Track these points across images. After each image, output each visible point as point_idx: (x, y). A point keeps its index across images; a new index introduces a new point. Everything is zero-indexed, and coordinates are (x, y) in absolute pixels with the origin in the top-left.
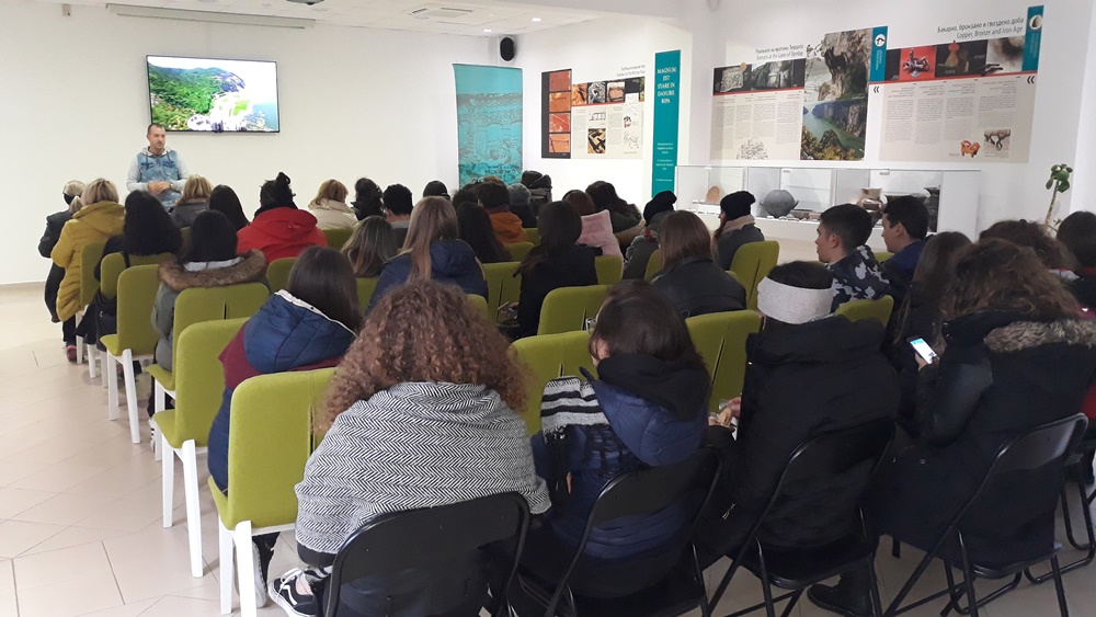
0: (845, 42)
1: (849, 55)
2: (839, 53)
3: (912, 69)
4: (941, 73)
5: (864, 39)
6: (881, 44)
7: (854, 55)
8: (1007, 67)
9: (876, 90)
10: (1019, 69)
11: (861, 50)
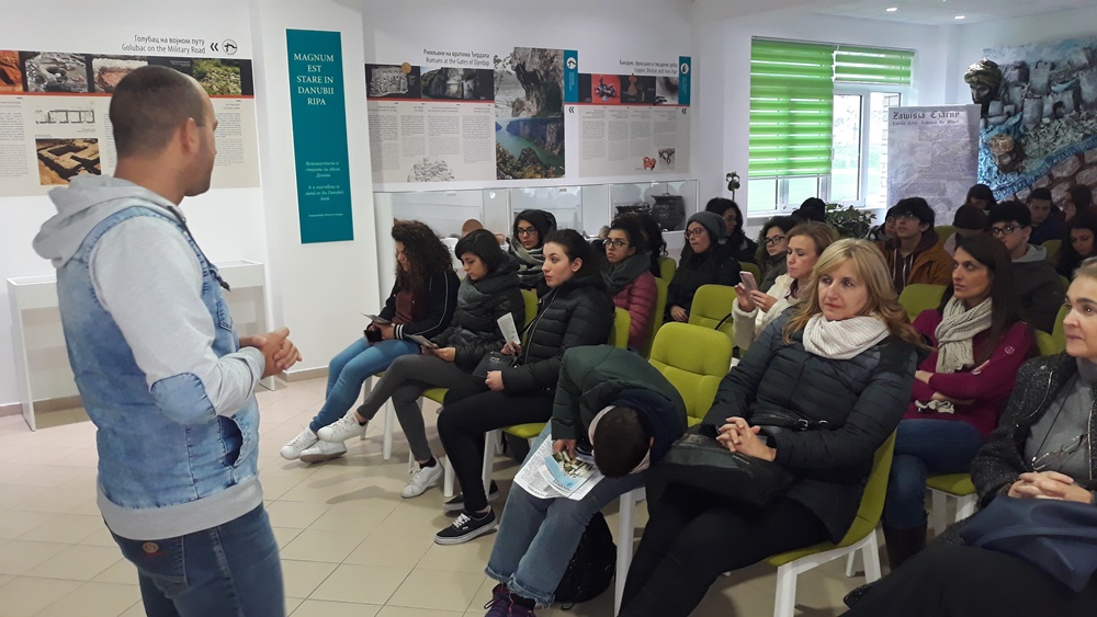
0: (537, 59)
1: (542, 72)
2: (531, 70)
3: (602, 94)
4: (625, 100)
5: (556, 60)
6: (572, 67)
7: (547, 73)
8: (670, 100)
9: (571, 110)
10: (677, 103)
11: (554, 70)
